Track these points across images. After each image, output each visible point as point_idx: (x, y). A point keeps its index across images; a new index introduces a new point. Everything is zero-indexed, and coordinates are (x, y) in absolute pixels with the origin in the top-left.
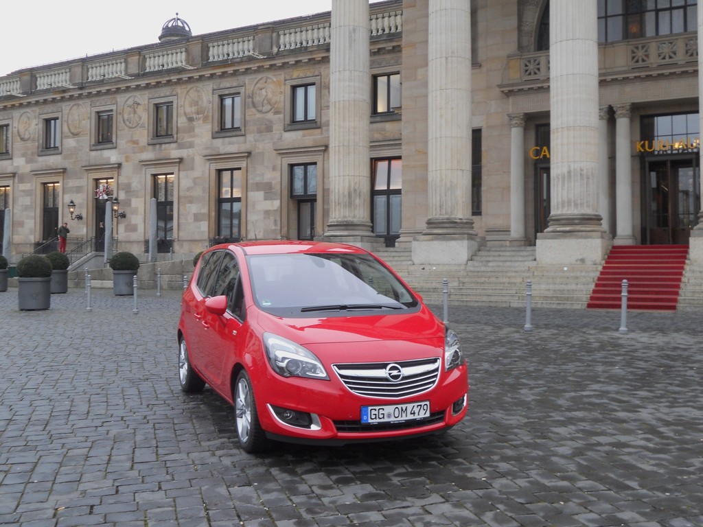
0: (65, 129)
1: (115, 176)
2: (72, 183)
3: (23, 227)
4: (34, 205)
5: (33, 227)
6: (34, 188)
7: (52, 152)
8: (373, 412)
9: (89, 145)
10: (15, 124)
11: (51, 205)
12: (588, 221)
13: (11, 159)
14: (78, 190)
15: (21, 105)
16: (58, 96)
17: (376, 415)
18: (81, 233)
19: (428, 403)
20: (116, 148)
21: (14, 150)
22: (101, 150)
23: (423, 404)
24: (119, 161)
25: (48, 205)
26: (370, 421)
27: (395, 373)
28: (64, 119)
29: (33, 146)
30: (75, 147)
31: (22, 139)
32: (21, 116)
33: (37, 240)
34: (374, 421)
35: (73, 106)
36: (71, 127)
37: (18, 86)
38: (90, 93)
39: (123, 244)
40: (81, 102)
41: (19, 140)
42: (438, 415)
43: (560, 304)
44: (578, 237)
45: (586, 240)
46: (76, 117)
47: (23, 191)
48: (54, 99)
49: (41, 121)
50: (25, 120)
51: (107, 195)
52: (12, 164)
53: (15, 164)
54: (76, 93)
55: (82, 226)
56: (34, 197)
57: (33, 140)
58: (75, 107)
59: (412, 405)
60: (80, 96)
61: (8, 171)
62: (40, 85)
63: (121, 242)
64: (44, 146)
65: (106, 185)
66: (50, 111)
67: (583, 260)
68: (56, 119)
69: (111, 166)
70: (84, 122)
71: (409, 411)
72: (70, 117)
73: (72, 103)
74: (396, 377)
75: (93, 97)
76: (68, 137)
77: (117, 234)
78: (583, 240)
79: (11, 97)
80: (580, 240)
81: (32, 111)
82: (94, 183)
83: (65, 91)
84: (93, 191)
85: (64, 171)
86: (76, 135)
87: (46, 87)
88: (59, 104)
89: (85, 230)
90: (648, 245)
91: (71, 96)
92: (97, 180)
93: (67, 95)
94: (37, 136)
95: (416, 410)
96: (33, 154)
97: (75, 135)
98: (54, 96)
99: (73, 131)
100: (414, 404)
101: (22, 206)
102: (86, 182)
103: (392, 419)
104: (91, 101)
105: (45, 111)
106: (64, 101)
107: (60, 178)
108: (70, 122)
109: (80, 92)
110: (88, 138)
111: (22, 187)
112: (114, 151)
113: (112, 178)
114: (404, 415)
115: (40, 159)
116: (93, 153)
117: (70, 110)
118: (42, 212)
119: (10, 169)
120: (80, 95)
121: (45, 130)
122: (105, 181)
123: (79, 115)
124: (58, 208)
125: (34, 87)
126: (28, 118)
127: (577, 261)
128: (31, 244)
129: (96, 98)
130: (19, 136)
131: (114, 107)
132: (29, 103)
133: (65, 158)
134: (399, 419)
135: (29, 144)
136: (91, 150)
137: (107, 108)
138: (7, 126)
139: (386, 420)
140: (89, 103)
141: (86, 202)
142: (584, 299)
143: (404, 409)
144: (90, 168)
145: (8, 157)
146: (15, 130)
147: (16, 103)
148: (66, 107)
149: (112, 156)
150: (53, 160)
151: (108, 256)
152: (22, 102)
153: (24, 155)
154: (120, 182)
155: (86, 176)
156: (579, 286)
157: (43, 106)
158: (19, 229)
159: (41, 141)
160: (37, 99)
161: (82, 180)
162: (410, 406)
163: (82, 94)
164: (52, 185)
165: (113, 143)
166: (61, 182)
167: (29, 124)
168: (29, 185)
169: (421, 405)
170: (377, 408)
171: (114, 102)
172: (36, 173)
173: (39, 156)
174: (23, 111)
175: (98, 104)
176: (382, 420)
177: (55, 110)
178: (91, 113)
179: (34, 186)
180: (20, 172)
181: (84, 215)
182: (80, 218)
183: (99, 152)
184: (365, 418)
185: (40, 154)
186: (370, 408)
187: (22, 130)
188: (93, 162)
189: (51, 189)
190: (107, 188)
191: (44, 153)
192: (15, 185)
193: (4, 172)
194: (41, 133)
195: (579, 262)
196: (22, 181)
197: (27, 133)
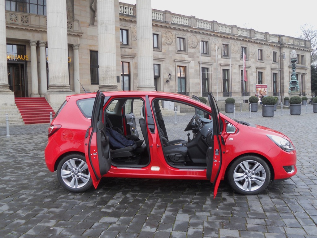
12: (6, 87)
43: (12, 123)
44: (3, 94)
45: (7, 95)
67: (6, 104)
78: (5, 95)
80: (4, 95)
90: (26, 97)
127: (3, 104)
142: (21, 121)
156: (13, 115)
195: (4, 105)
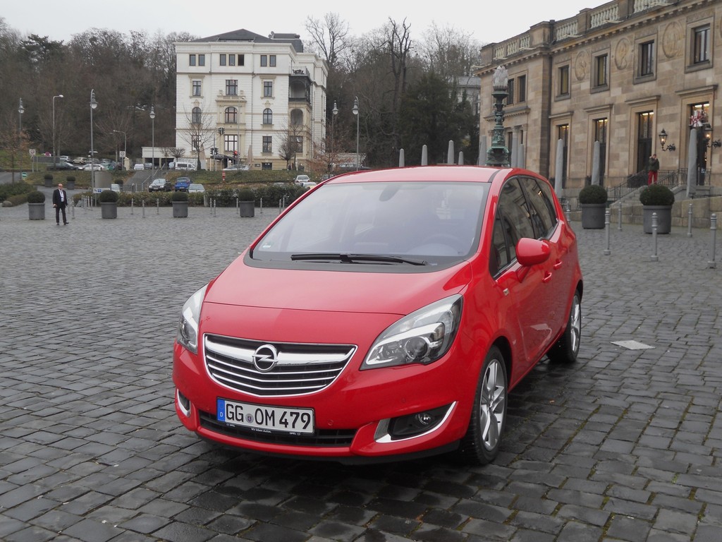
0: (661, 52)
1: (711, 100)
2: (666, 111)
3: (618, 160)
4: (628, 137)
5: (628, 159)
6: (629, 119)
7: (647, 79)
8: (230, 409)
9: (683, 67)
10: (613, 54)
11: (645, 136)
13: (609, 90)
14: (672, 117)
15: (618, 31)
16: (653, 17)
17: (233, 413)
18: (674, 165)
19: (310, 412)
20: (712, 67)
21: (612, 80)
22: (696, 71)
23: (301, 412)
24: (716, 82)
25: (642, 136)
26: (227, 420)
27: (265, 358)
28: (659, 41)
29: (628, 74)
30: (670, 71)
31: (619, 68)
32: (618, 43)
33: (630, 173)
34: (231, 421)
35: (669, 25)
36: (666, 49)
37: (617, 12)
38: (685, 8)
39: (717, 176)
40: (676, 20)
41: (616, 69)
42: (340, 434)
46: (672, 38)
47: (619, 122)
48: (649, 21)
49: (637, 46)
50: (622, 46)
51: (702, 122)
52: (610, 95)
53: (612, 95)
54: (670, 11)
55: (674, 157)
56: (628, 128)
57: (629, 68)
58: (671, 26)
59: (283, 410)
60: (675, 14)
61: (606, 103)
62: (637, 8)
63: (714, 174)
64: (640, 73)
65: (701, 111)
66: (646, 34)
68: (652, 42)
69: (706, 89)
70: (679, 42)
71: (277, 418)
72: (666, 37)
73: (667, 22)
74: (264, 365)
75: (689, 12)
76: (663, 61)
77: (711, 165)
79: (609, 25)
81: (629, 37)
82: (689, 109)
83: (659, 9)
84: (687, 119)
85: (659, 98)
86: (671, 57)
87: (643, 8)
88: (654, 26)
89: (677, 161)
91: (666, 15)
92: (692, 106)
93: (661, 14)
94: (632, 62)
95: (290, 420)
96: (628, 83)
97: (669, 57)
98: (649, 18)
99: (668, 53)
100: (285, 410)
101: (618, 138)
102: (680, 109)
103: (253, 425)
104: (687, 18)
105: (641, 35)
106: (659, 22)
107: (654, 107)
108: (666, 44)
109: (675, 9)
110: (684, 59)
111: (619, 118)
112: (710, 72)
113: (707, 103)
114: (270, 422)
115: (636, 87)
116: (688, 76)
117: (666, 29)
118: (637, 144)
119: (608, 101)
120: (675, 12)
121: (641, 55)
122: (701, 106)
123: (674, 35)
124: (651, 139)
125: (631, 10)
126: (625, 45)
128: (625, 178)
129: (692, 13)
130: (617, 64)
131: (710, 21)
132: (625, 28)
133: (660, 84)
134: (263, 426)
135: (626, 72)
136: (686, 73)
137: (704, 23)
138: (606, 55)
139: (245, 423)
140: (685, 20)
141: (679, 131)
143: (270, 414)
144: (685, 93)
145: (606, 88)
146: (613, 59)
147: (613, 30)
148: (661, 27)
149: (708, 77)
150: (648, 88)
151: (690, 189)
152: (618, 29)
153: (620, 85)
154: (716, 106)
155: (680, 101)
157: (639, 30)
158: (615, 162)
159: (636, 69)
160: (632, 24)
161: (675, 107)
162: (279, 412)
163: (677, 11)
164: (647, 114)
165: (709, 62)
166: (655, 110)
167: (626, 51)
168: (624, 116)
169: (298, 414)
170: (235, 404)
171: (711, 14)
172: (631, 103)
173: (634, 84)
174: (620, 38)
175: (694, 19)
176: (240, 423)
177: (651, 32)
178: (686, 31)
179: (628, 117)
180: (616, 103)
181: (677, 146)
182: (672, 148)
183: (694, 74)
184: (221, 414)
185: (635, 82)
186: (227, 402)
187: (619, 59)
188: (687, 86)
189: (646, 118)
190: (702, 114)
191: (639, 81)
192: (612, 116)
193: (603, 104)
194: (637, 59)
196: (618, 112)
197: (624, 61)
